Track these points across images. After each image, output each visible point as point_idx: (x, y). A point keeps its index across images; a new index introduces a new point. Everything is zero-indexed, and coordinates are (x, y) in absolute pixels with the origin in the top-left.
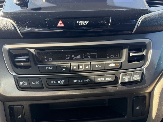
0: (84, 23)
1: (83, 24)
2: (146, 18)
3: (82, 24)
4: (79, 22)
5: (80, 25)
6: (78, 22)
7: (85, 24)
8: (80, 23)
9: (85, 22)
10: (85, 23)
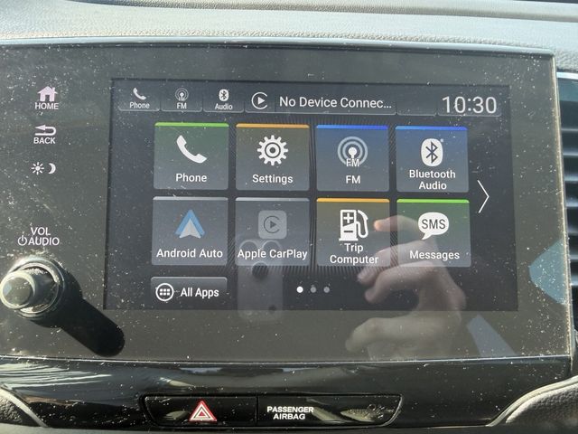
0: (294, 414)
1: (290, 417)
2: (545, 402)
3: (283, 416)
4: (275, 409)
5: (276, 417)
6: (269, 409)
7: (296, 416)
8: (279, 414)
9: (297, 410)
10: (299, 414)
